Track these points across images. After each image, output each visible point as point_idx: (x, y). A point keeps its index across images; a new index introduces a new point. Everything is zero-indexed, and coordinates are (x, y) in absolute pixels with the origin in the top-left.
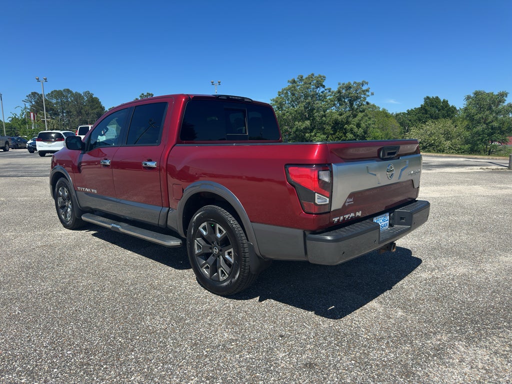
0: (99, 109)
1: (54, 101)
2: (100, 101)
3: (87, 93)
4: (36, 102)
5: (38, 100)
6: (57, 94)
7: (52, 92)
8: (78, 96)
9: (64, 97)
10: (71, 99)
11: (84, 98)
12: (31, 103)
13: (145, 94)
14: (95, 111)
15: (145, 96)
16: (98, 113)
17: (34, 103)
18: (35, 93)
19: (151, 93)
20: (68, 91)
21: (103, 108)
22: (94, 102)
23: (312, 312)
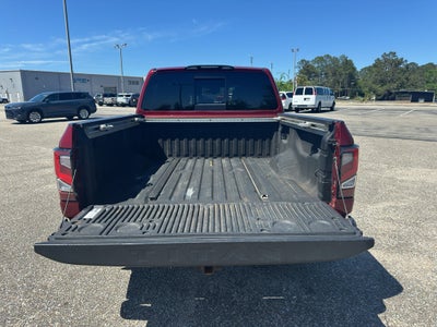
1: (316, 65)
3: (343, 57)
4: (303, 67)
5: (305, 65)
6: (320, 59)
7: (316, 59)
8: (335, 60)
9: (324, 61)
10: (329, 63)
11: (339, 62)
13: (388, 53)
15: (387, 55)
16: (349, 73)
17: (301, 68)
18: (304, 60)
19: (393, 52)
20: (328, 56)
21: (354, 69)
22: (348, 64)
23: (125, 299)
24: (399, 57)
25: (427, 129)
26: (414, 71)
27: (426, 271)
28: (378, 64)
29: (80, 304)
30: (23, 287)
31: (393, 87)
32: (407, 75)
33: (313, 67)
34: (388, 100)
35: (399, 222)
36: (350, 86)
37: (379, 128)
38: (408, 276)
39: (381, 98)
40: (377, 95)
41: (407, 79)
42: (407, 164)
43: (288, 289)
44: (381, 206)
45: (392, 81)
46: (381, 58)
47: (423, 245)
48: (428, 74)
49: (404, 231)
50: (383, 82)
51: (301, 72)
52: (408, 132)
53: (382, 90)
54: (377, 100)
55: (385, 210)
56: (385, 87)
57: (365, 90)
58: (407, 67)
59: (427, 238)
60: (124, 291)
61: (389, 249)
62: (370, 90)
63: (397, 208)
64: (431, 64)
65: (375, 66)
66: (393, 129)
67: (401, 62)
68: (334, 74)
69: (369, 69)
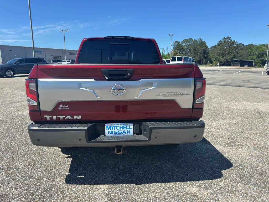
0: (205, 47)
1: (184, 45)
2: (206, 43)
3: (200, 39)
4: (176, 46)
5: (177, 44)
6: (186, 41)
7: (184, 40)
8: (195, 41)
9: (189, 42)
10: (191, 43)
11: (198, 42)
12: (174, 46)
13: (226, 37)
14: (202, 49)
15: (226, 38)
16: (204, 49)
17: (175, 46)
18: (176, 41)
19: (229, 37)
20: (191, 39)
21: (207, 47)
22: (203, 44)
23: (68, 174)
24: (233, 40)
25: (249, 81)
26: (241, 49)
27: (246, 156)
28: (220, 44)
29: (40, 176)
30: (4, 168)
31: (229, 57)
32: (237, 50)
33: (182, 46)
34: (226, 65)
35: (232, 131)
36: (204, 57)
37: (221, 81)
38: (236, 158)
39: (223, 64)
40: (220, 63)
41: (237, 53)
42: (237, 100)
43: (166, 166)
44: (221, 122)
45: (229, 54)
46: (222, 41)
47: (245, 142)
48: (250, 50)
49: (234, 135)
50: (223, 55)
51: (175, 48)
52: (238, 83)
53: (223, 59)
54: (220, 65)
55: (223, 124)
56: (225, 58)
57: (213, 59)
58: (237, 45)
59: (247, 138)
60: (68, 169)
61: (226, 145)
62: (216, 59)
63: (230, 123)
64: (252, 44)
65: (218, 45)
66: (229, 81)
67: (234, 42)
68: (195, 50)
69: (215, 47)
